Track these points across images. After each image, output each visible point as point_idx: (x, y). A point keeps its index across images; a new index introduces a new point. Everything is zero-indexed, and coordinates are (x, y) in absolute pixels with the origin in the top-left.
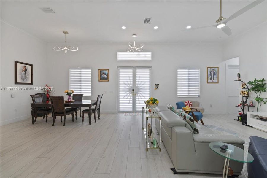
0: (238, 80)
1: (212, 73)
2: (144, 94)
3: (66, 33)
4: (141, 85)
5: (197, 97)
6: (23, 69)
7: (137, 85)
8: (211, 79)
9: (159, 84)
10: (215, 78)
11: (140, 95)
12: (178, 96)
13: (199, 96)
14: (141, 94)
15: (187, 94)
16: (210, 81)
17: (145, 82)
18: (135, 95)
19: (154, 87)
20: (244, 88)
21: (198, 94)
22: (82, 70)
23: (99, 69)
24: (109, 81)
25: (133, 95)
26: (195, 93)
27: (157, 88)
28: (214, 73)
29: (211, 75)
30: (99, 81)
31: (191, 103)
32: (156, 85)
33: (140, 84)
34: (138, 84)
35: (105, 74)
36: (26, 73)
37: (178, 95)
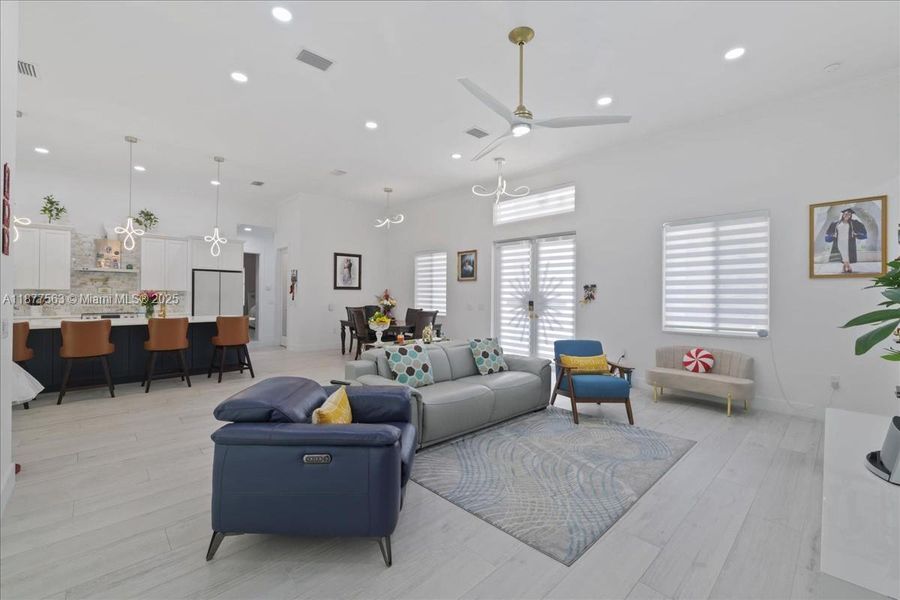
2: (559, 315)
3: (388, 191)
4: (550, 290)
5: (752, 338)
6: (346, 265)
7: (540, 290)
8: (836, 257)
9: (595, 286)
10: (859, 255)
11: (550, 318)
13: (762, 334)
14: (550, 314)
15: (710, 325)
16: (828, 268)
17: (562, 280)
18: (537, 317)
19: (583, 294)
21: (758, 327)
22: (435, 257)
23: (459, 253)
24: (475, 280)
25: (531, 317)
26: (748, 318)
27: (590, 297)
29: (832, 239)
30: (459, 280)
32: (586, 287)
33: (549, 286)
34: (543, 286)
35: (470, 264)
36: (350, 270)
37: (665, 323)
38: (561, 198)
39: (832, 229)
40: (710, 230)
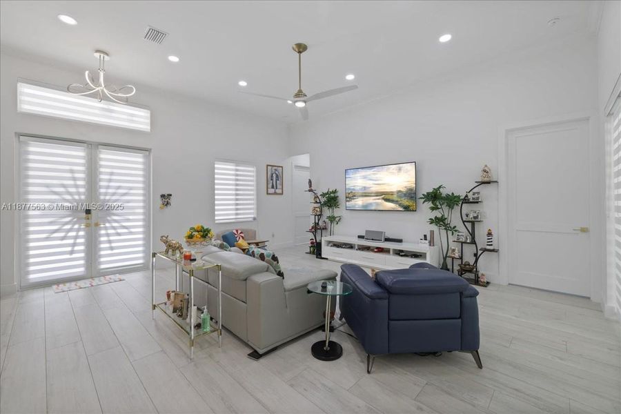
0: (310, 191)
1: (274, 175)
2: (128, 220)
4: (114, 198)
5: (251, 221)
7: (102, 197)
8: (273, 187)
9: (171, 195)
10: (278, 187)
11: (115, 224)
12: (217, 222)
13: (254, 219)
14: (116, 221)
15: (234, 217)
16: (271, 191)
17: (131, 188)
18: (97, 225)
19: (159, 201)
20: (316, 202)
21: (252, 216)
25: (88, 226)
26: (249, 213)
27: (168, 204)
28: (277, 176)
29: (272, 180)
31: (241, 233)
32: (163, 196)
33: (114, 194)
34: (106, 194)
37: (216, 218)
38: (132, 115)
39: (272, 176)
40: (234, 167)
